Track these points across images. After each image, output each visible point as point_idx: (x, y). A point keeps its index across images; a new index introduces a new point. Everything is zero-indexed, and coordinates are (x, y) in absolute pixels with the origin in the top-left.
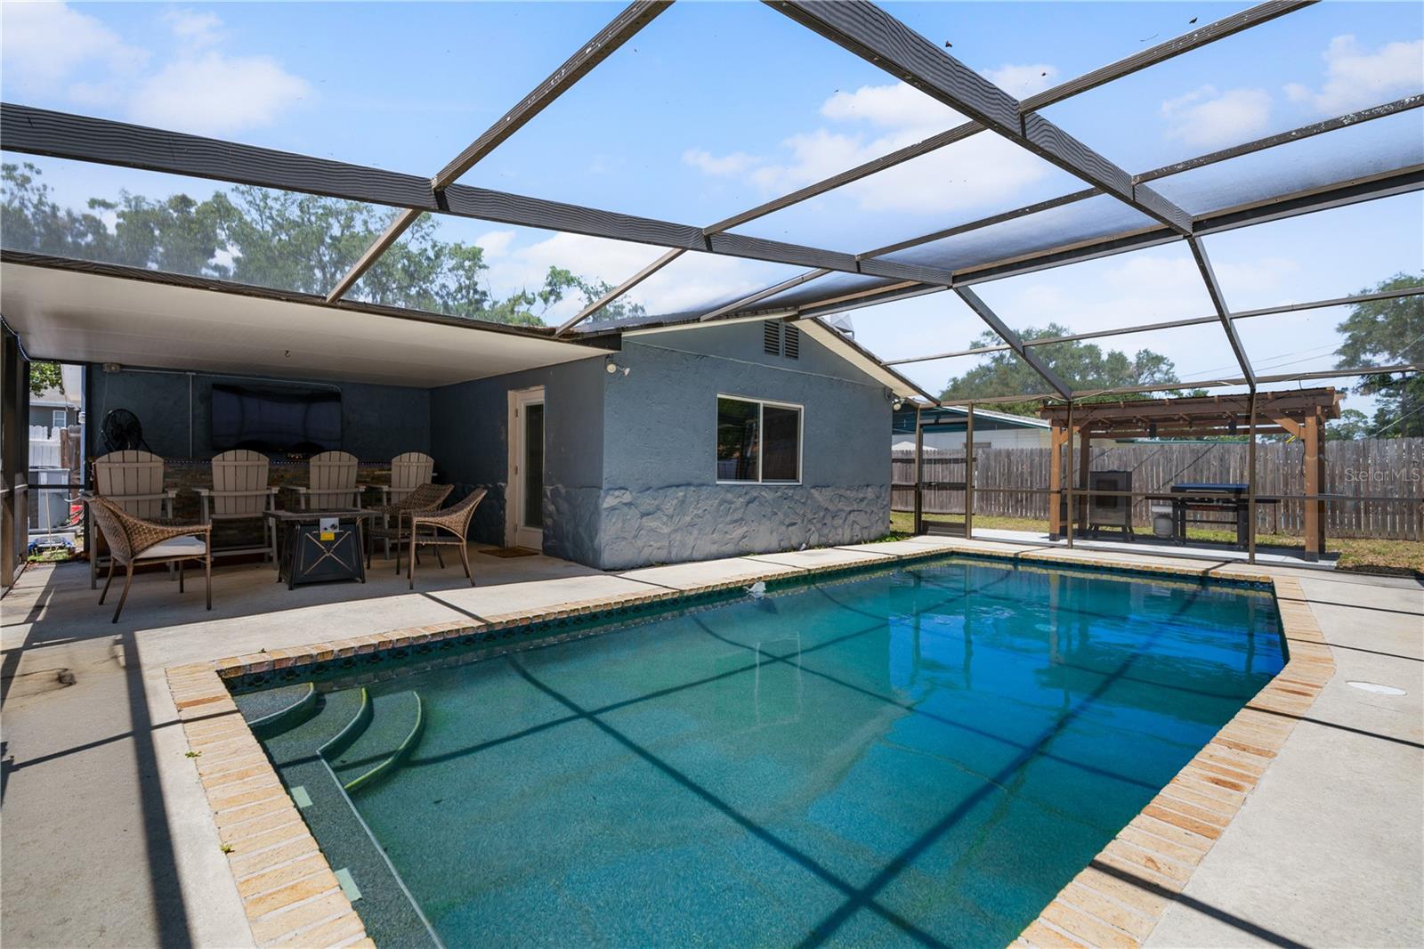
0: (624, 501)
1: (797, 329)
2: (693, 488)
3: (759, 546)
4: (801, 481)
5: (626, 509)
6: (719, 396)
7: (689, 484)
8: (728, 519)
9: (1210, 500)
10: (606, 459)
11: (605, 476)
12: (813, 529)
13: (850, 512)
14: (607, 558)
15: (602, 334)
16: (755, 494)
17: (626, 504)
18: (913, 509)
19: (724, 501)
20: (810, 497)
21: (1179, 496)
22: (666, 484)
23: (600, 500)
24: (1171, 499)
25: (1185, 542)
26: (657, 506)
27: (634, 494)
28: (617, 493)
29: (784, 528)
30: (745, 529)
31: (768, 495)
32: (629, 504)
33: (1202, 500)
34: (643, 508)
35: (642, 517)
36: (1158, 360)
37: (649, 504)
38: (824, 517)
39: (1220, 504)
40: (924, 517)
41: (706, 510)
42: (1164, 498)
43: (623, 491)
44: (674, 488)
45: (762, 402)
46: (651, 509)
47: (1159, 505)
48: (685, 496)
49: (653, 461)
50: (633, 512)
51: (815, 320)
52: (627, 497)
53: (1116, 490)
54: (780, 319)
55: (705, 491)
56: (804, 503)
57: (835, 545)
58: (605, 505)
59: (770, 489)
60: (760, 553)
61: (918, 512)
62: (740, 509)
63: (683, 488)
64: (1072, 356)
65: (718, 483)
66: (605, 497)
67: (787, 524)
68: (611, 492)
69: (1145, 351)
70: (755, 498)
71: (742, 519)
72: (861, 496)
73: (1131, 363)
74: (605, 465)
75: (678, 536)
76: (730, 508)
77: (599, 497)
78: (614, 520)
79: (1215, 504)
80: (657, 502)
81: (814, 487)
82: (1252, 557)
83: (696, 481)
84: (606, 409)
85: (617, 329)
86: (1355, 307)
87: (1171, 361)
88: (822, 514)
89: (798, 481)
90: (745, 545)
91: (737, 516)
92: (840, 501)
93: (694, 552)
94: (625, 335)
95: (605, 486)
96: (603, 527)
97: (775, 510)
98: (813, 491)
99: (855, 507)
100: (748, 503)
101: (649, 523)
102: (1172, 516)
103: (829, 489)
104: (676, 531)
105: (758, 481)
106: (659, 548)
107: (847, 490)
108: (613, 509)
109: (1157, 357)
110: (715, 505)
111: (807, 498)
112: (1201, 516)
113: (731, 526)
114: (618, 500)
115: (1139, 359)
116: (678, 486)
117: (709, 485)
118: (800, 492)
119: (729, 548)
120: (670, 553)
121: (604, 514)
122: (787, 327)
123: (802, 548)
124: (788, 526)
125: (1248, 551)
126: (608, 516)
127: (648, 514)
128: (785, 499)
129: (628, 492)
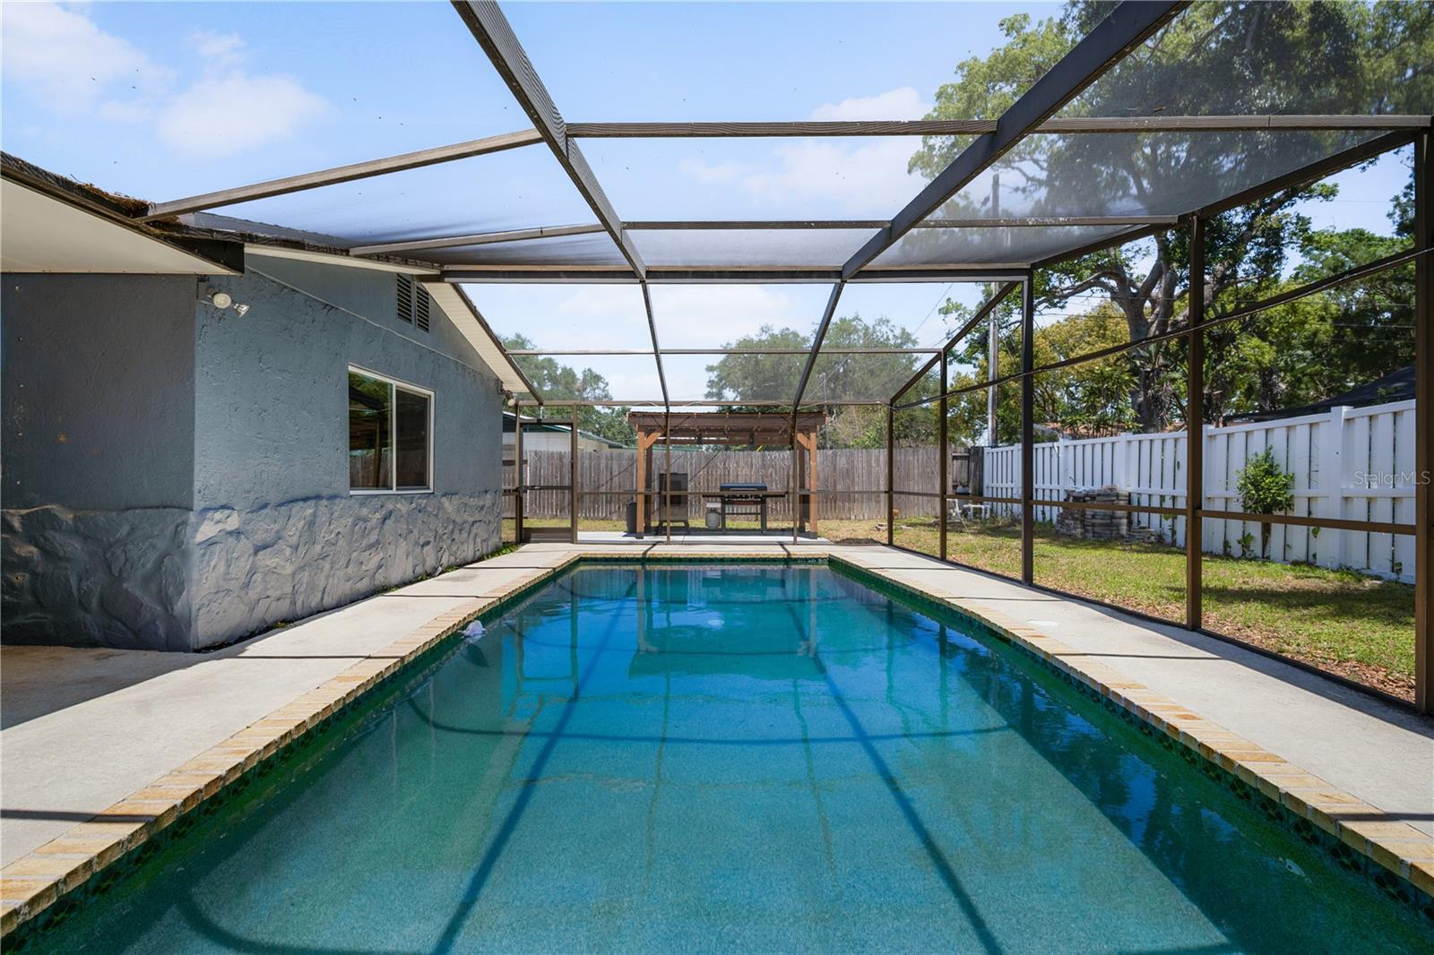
0: (229, 528)
1: (427, 294)
2: (324, 502)
3: (395, 577)
4: (432, 487)
5: (231, 540)
6: (351, 369)
7: (318, 497)
8: (364, 543)
9: (747, 497)
10: (198, 459)
11: (197, 485)
12: (445, 547)
13: (474, 523)
14: (205, 627)
15: (219, 237)
16: (390, 507)
17: (230, 533)
18: (514, 516)
19: (358, 519)
20: (440, 508)
21: (726, 493)
22: (288, 497)
23: (189, 530)
24: (719, 496)
25: (725, 531)
26: (277, 532)
27: (243, 515)
28: (218, 515)
29: (418, 549)
30: (381, 555)
31: (403, 507)
32: (237, 533)
33: (741, 497)
34: (260, 537)
35: (256, 552)
36: (597, 378)
37: (267, 531)
38: (453, 531)
39: (753, 499)
40: (526, 524)
41: (339, 533)
42: (716, 496)
43: (227, 512)
44: (301, 503)
45: (395, 384)
46: (269, 537)
47: (712, 502)
48: (315, 515)
49: (270, 460)
50: (245, 545)
51: (456, 287)
52: (233, 522)
53: (680, 490)
54: (412, 275)
55: (339, 504)
56: (436, 516)
57: (464, 565)
58: (200, 538)
59: (406, 499)
60: (398, 586)
61: (520, 518)
62: (376, 527)
63: (312, 503)
64: (536, 367)
65: (352, 493)
66: (199, 524)
67: (421, 543)
68: (209, 514)
69: (589, 370)
70: (391, 512)
71: (377, 542)
72: (481, 503)
73: (578, 379)
74: (197, 468)
75: (305, 576)
76: (365, 528)
77: (184, 523)
78: (213, 563)
79: (750, 499)
80: (276, 527)
81: (445, 495)
82: (795, 539)
83: (326, 492)
84: (198, 369)
85: (243, 235)
86: (722, 357)
87: (606, 381)
88: (451, 527)
89: (428, 488)
90: (380, 579)
91: (373, 537)
92: (465, 512)
93: (326, 598)
94: (250, 249)
95: (198, 504)
96: (195, 575)
97: (411, 527)
98: (444, 499)
99: (477, 517)
100: (385, 519)
101: (267, 560)
102: (720, 511)
103: (457, 496)
104: (302, 568)
105: (392, 489)
106: (278, 599)
107: (470, 497)
108: (210, 543)
109: (597, 376)
110: (349, 524)
111: (439, 510)
112: (737, 510)
113: (367, 553)
114: (220, 526)
115: (585, 376)
116: (305, 499)
117: (342, 498)
118: (433, 501)
119: (363, 585)
120: (294, 603)
121: (196, 554)
122: (418, 288)
123: (438, 572)
124: (423, 546)
125: (792, 535)
126: (204, 555)
127: (265, 547)
128: (420, 511)
129: (235, 514)
